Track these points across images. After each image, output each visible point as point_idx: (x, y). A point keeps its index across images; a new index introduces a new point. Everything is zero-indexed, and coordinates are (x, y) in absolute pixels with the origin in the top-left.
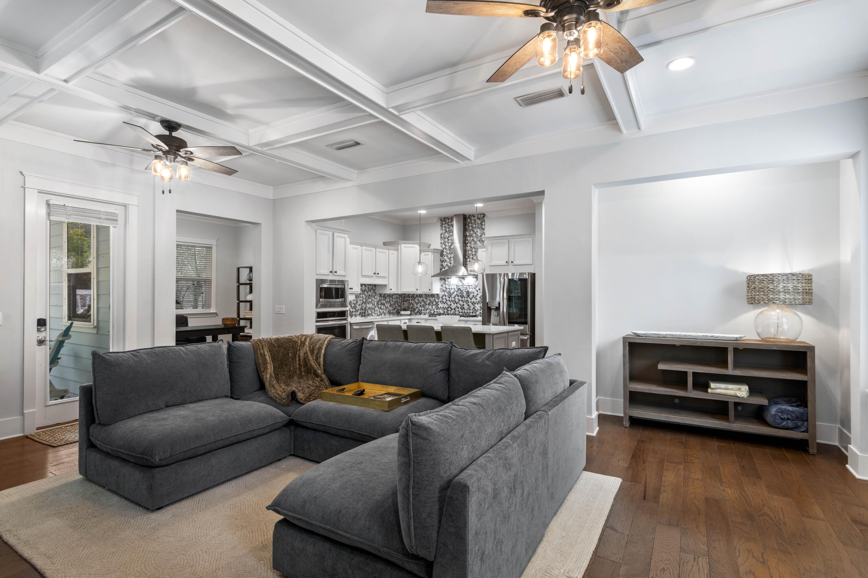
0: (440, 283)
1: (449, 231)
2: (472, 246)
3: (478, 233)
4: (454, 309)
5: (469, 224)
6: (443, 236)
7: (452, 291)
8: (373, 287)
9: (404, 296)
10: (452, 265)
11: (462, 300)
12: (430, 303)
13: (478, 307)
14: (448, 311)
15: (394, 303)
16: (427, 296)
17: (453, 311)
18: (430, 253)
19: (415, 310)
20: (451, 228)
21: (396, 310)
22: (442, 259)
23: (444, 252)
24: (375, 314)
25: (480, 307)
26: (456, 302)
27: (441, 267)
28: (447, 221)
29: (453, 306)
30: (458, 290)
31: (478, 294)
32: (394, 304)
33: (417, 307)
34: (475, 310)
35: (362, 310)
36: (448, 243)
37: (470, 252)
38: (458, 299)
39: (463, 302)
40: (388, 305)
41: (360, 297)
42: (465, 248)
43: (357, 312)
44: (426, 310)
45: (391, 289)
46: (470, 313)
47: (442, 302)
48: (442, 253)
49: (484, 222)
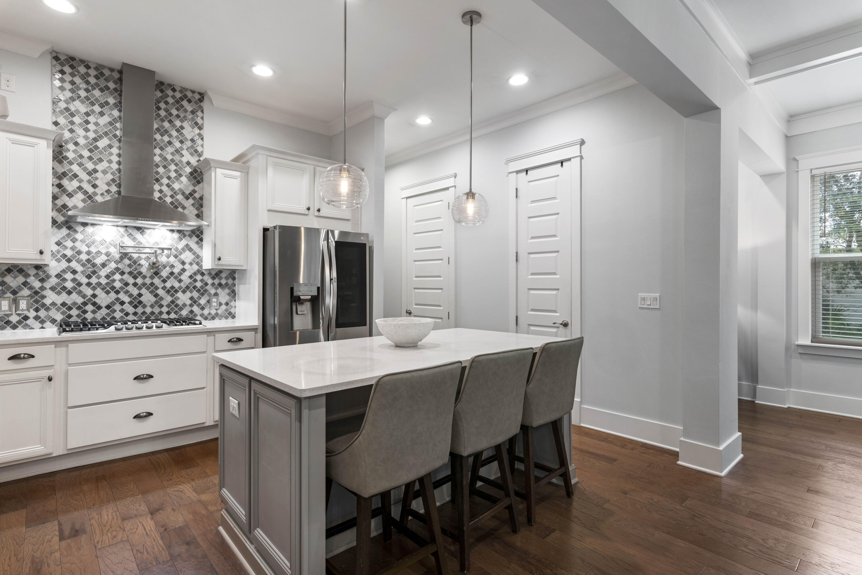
2: (169, 157)
3: (183, 131)
4: (108, 307)
6: (62, 105)
7: (99, 261)
11: (135, 284)
14: (85, 312)
22: (60, 170)
26: (113, 288)
27: (57, 190)
28: (82, 70)
30: (122, 258)
31: (184, 270)
34: (177, 306)
37: (161, 170)
38: (121, 280)
39: (139, 288)
46: (161, 313)
47: (62, 289)
48: (61, 153)
49: (202, 111)
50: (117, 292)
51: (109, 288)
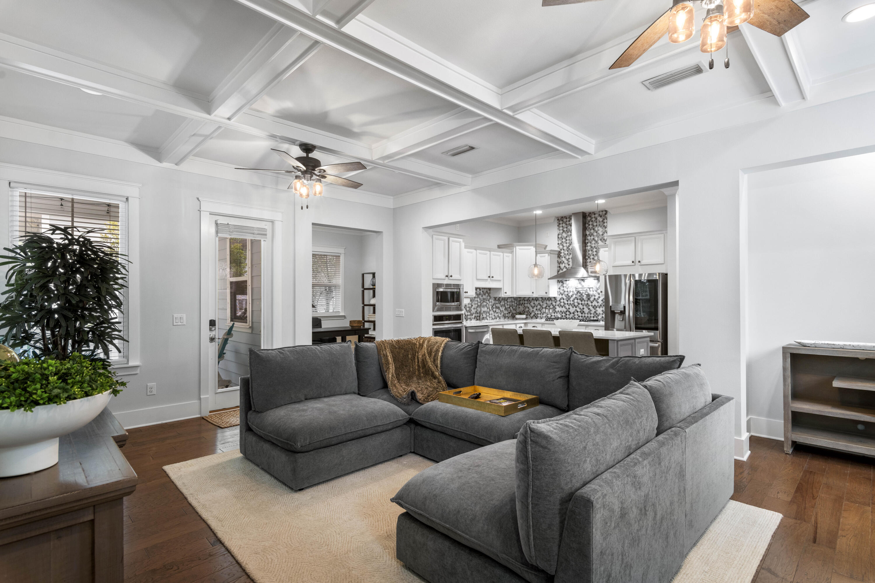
0: (558, 285)
1: (566, 231)
2: (593, 246)
3: (599, 232)
4: (573, 313)
5: (589, 222)
6: (560, 236)
7: (570, 294)
8: (488, 290)
9: (519, 299)
10: (570, 266)
11: (582, 304)
12: (547, 306)
13: (600, 311)
14: (566, 315)
15: (509, 306)
16: (543, 299)
17: (572, 315)
18: (547, 254)
19: (531, 314)
20: (569, 227)
21: (511, 314)
22: (559, 261)
23: (561, 253)
24: (490, 318)
25: (602, 311)
26: (575, 305)
27: (559, 268)
28: (565, 220)
29: (572, 310)
30: (577, 293)
31: (599, 297)
32: (509, 308)
33: (533, 311)
34: (597, 314)
35: (477, 313)
36: (566, 243)
37: (590, 252)
38: (577, 302)
39: (583, 306)
40: (503, 309)
41: (475, 301)
42: (584, 248)
43: (472, 315)
44: (543, 314)
45: (506, 293)
46: (591, 317)
47: (560, 306)
48: (560, 254)
49: (607, 219)
50: (576, 307)
51: (574, 306)
